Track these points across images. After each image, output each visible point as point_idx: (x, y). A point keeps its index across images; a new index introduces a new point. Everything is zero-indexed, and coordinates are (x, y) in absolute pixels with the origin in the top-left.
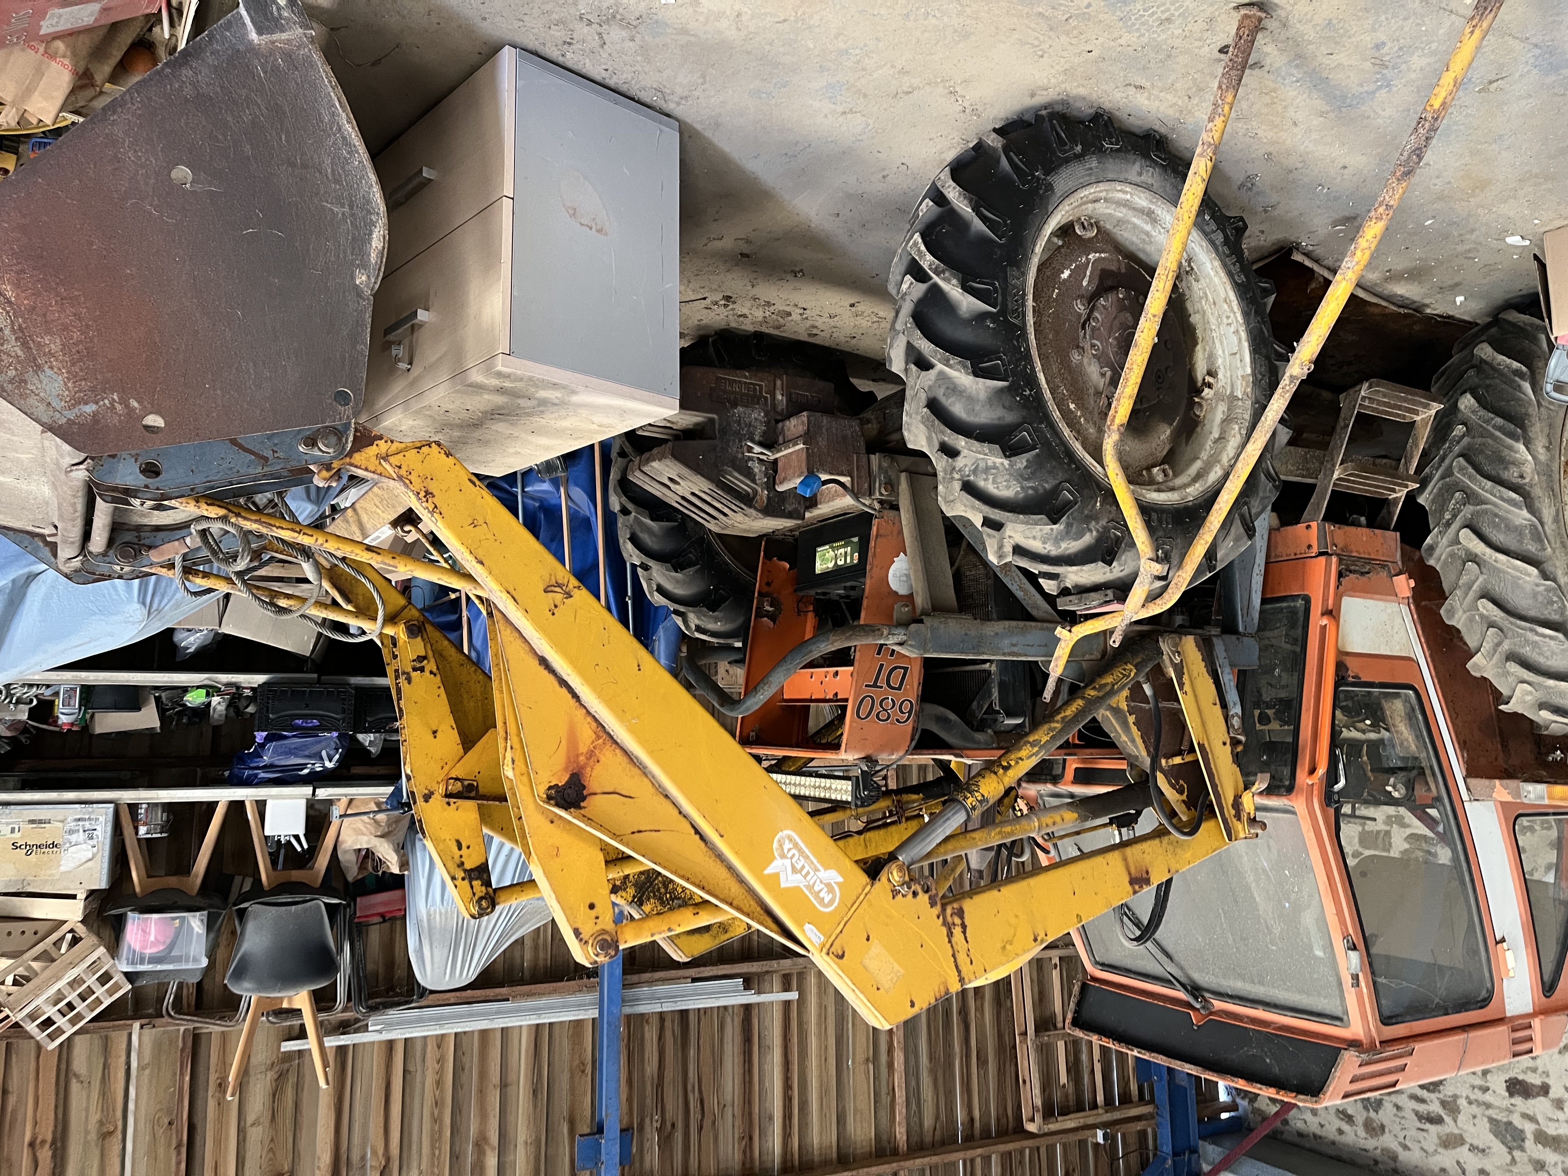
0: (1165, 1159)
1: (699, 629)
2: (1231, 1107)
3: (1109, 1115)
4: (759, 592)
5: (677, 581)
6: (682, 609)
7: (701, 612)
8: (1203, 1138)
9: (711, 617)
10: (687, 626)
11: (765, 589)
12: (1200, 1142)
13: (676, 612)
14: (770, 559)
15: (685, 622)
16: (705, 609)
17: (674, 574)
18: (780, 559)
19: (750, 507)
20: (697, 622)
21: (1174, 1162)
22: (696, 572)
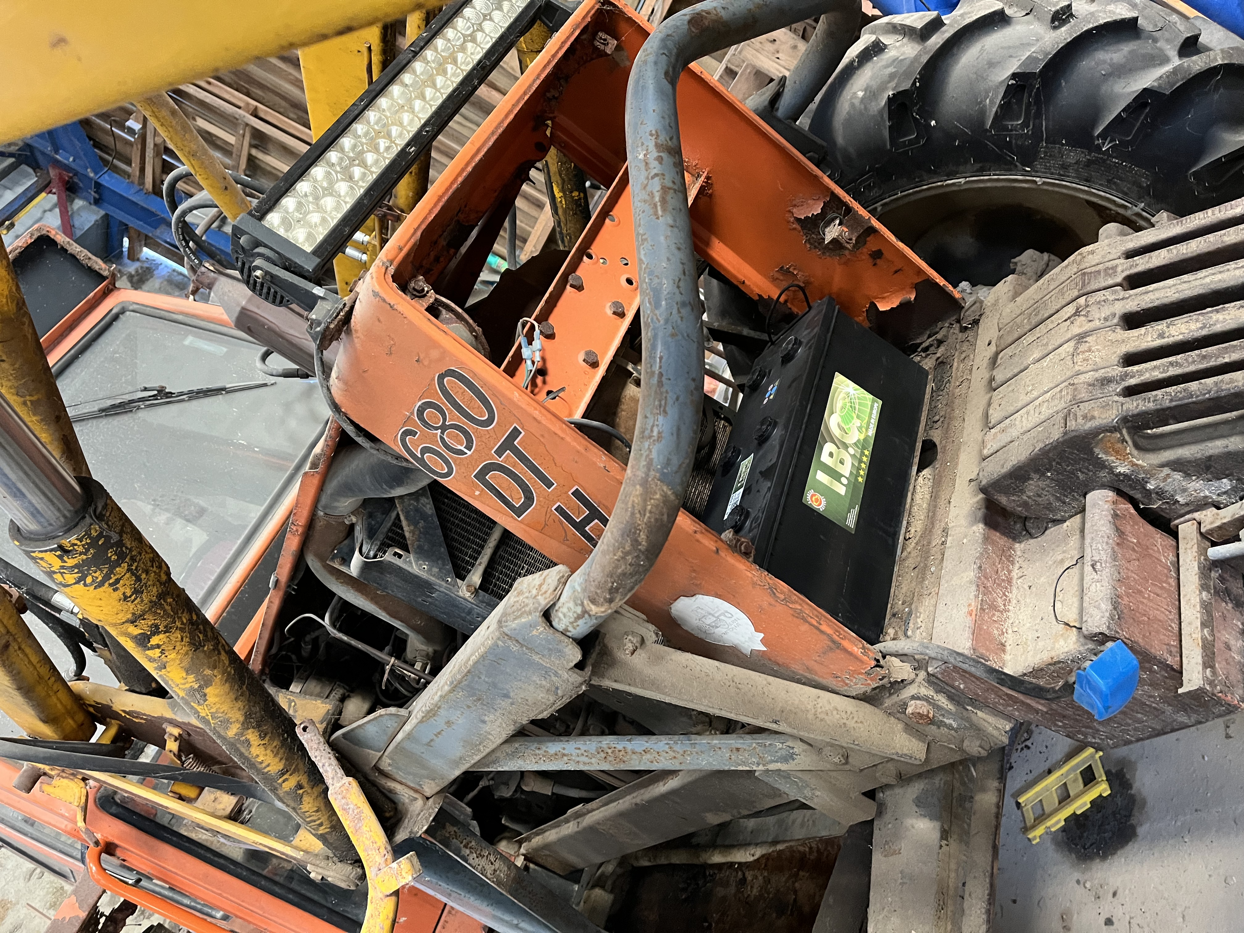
0: (96, 173)
1: (877, 48)
2: (133, 255)
3: (152, 146)
4: (872, 230)
5: (991, 64)
6: (937, 40)
7: (906, 74)
8: (106, 217)
9: (882, 88)
10: (895, 29)
11: (872, 245)
12: (102, 212)
13: (936, 25)
14: (917, 287)
15: (906, 31)
16: (906, 85)
17: (1013, 67)
18: (904, 306)
19: (1125, 420)
20: (890, 54)
21: (91, 179)
22: (982, 112)
